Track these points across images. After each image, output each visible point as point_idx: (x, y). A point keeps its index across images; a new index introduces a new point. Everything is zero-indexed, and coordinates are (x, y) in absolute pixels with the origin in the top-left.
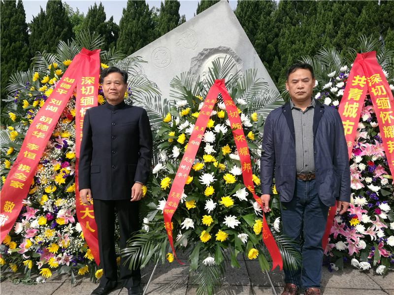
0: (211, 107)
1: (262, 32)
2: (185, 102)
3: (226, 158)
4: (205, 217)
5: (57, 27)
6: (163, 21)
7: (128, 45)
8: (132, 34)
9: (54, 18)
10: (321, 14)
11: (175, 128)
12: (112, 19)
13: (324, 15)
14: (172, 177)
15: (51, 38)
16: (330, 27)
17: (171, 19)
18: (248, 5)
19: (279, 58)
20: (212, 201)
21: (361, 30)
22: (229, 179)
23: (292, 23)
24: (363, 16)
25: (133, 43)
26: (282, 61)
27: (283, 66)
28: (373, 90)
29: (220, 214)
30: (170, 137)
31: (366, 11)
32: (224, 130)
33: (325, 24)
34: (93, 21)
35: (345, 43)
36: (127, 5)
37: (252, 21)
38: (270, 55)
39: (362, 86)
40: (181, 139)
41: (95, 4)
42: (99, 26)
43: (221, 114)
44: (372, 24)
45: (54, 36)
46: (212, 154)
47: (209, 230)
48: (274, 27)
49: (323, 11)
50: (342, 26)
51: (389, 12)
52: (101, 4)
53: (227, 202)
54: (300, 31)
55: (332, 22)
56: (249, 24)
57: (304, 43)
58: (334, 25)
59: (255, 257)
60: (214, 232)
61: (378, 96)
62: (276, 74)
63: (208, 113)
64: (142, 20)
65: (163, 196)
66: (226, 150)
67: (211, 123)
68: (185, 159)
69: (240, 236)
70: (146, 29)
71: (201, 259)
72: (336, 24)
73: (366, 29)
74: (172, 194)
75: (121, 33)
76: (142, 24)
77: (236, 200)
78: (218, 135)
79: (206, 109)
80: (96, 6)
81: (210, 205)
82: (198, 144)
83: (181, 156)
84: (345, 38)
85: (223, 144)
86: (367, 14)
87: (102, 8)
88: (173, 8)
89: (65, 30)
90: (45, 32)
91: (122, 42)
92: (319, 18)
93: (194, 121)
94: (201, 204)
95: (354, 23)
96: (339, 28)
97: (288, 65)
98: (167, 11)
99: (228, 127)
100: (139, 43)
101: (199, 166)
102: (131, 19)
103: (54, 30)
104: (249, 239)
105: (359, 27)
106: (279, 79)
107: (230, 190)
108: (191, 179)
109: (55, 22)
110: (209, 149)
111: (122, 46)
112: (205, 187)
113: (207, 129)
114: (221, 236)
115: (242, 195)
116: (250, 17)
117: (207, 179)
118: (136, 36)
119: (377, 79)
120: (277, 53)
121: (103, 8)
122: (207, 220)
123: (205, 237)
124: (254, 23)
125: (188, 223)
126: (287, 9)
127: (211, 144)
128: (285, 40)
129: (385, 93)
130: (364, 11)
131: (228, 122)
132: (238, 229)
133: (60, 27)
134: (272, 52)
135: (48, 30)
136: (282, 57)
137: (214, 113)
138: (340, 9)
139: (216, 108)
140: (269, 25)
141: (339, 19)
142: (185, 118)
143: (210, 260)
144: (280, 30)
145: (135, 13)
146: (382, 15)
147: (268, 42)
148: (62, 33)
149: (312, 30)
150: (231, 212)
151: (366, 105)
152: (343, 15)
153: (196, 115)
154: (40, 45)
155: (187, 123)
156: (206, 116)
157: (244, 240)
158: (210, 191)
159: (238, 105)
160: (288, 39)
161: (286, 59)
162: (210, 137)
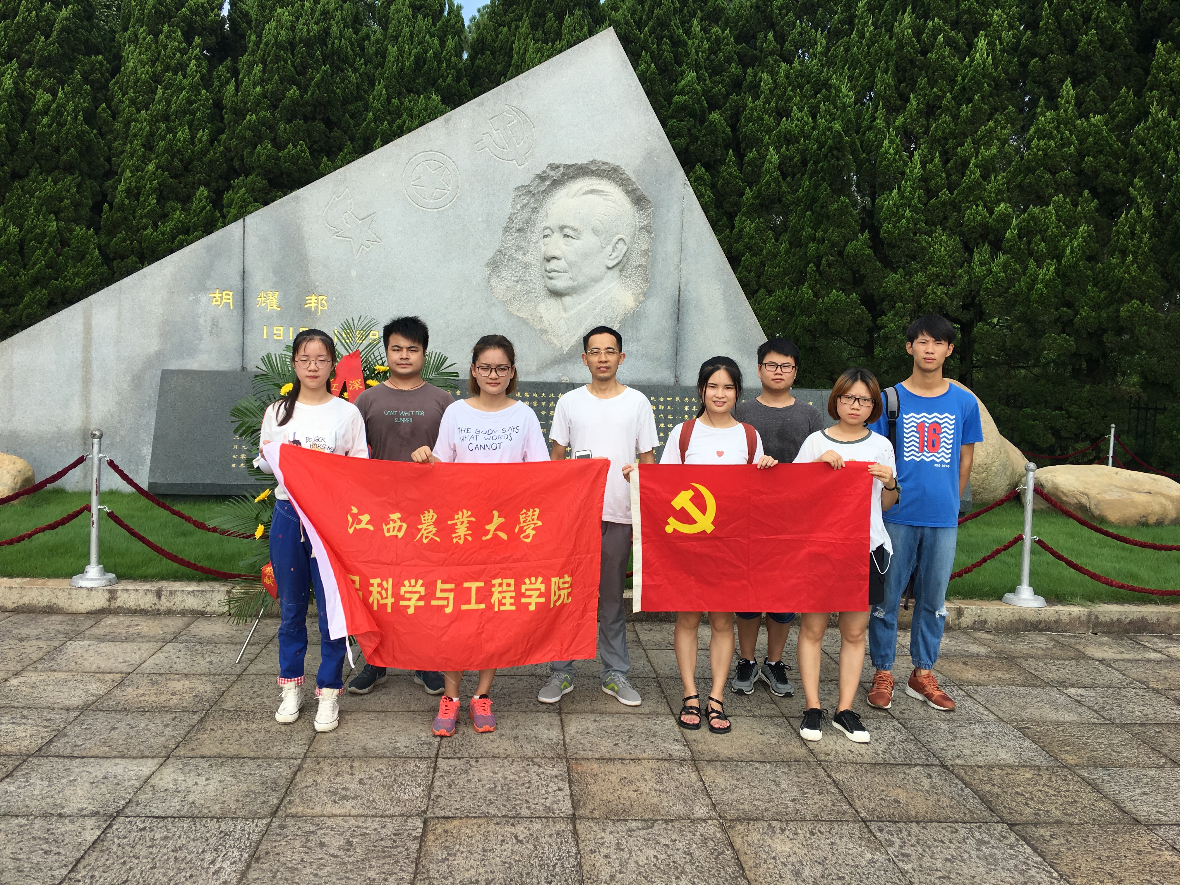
19: (740, 156)
23: (780, 54)
26: (747, 168)
27: (750, 183)
38: (716, 145)
44: (1002, 84)
54: (804, 80)
55: (892, 66)
57: (814, 117)
58: (897, 75)
72: (904, 74)
84: (927, 117)
96: (912, 85)
97: (764, 180)
105: (963, 89)
120: (735, 142)
128: (759, 104)
134: (721, 136)
136: (749, 156)
138: (917, 33)
141: (911, 61)
144: (745, 69)
147: (713, 107)
152: (925, 52)
160: (768, 101)
161: (758, 162)
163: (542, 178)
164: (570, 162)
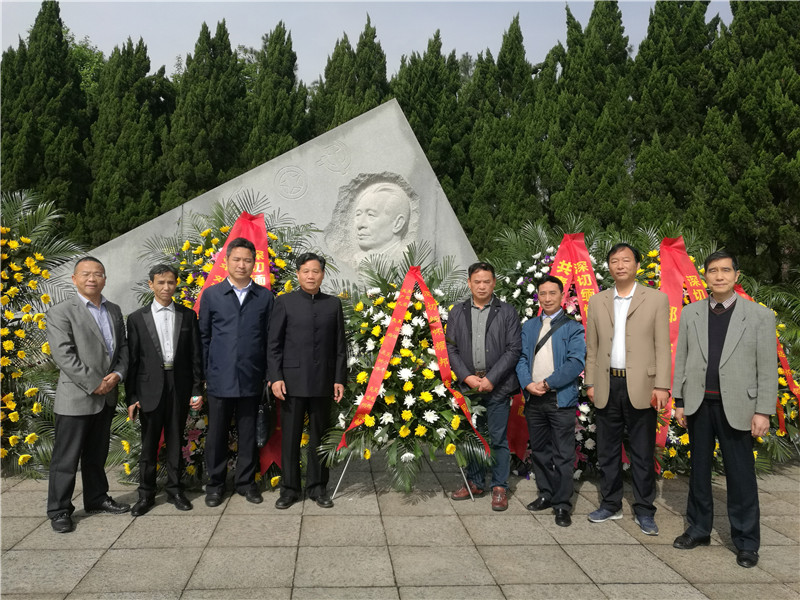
0: (408, 298)
1: (443, 123)
2: (377, 290)
3: (425, 352)
4: (405, 412)
5: (52, 79)
6: (266, 86)
7: (196, 125)
8: (203, 106)
9: (46, 62)
10: (541, 103)
11: (369, 319)
12: (162, 71)
13: (546, 107)
14: (370, 371)
15: (39, 98)
16: (555, 128)
17: (280, 83)
18: (421, 75)
19: (472, 170)
20: (411, 396)
21: (602, 140)
22: (428, 374)
23: (493, 112)
24: (605, 118)
25: (206, 122)
26: (476, 176)
27: (478, 185)
28: (579, 279)
29: (419, 410)
30: (363, 329)
31: (610, 109)
32: (422, 324)
33: (548, 120)
34: (126, 73)
35: (577, 158)
36: (194, 48)
37: (428, 103)
38: (456, 163)
39: (567, 274)
40: (376, 331)
41: (129, 39)
42: (138, 83)
43: (419, 306)
44: (619, 131)
45: (45, 96)
46: (411, 349)
47: (409, 424)
48: (463, 115)
49: (544, 99)
50: (574, 129)
51: (642, 117)
52: (141, 42)
53: (426, 397)
54: (508, 127)
55: (558, 120)
56: (421, 107)
57: (514, 148)
58: (560, 125)
59: (452, 453)
60: (413, 427)
61: (583, 287)
62: (465, 199)
63: (405, 304)
64: (225, 81)
65: (359, 391)
66: (424, 344)
67: (408, 316)
68: (382, 352)
69: (438, 431)
70: (231, 98)
71: (399, 456)
72: (564, 124)
73: (609, 140)
74: (370, 389)
75: (181, 100)
76: (225, 89)
77: (435, 395)
78: (416, 329)
79: (402, 299)
80: (130, 44)
81: (409, 401)
82: (396, 337)
83: (376, 350)
84: (578, 150)
85: (421, 338)
86: (610, 115)
87: (142, 48)
88: (284, 63)
89: (69, 85)
90: (27, 87)
91: (183, 118)
92: (539, 109)
93: (391, 312)
94: (401, 400)
95: (590, 127)
96: (569, 131)
97: (486, 184)
98: (272, 67)
99: (425, 320)
100: (218, 124)
101: (397, 361)
102: (202, 77)
103: (45, 84)
104: (447, 434)
105: (598, 134)
106: (471, 208)
107: (429, 385)
108: (389, 374)
109: (49, 69)
110: (406, 343)
111: (185, 126)
112: (403, 382)
113: (405, 322)
114: (421, 431)
115: (440, 390)
116: (424, 96)
117: (406, 374)
118: (213, 111)
119: (582, 267)
120: (468, 161)
121: (146, 49)
122: (407, 415)
123: (404, 432)
124: (430, 105)
125: (387, 418)
126: (486, 87)
127: (409, 338)
128: (482, 140)
129: (590, 284)
130: (606, 110)
131: (425, 315)
132: (437, 425)
133: (57, 78)
134: (459, 158)
135: (32, 83)
136: (477, 169)
137: (411, 304)
138: (570, 102)
139: (413, 299)
140: (454, 110)
141: (568, 117)
142: (379, 308)
143: (408, 456)
144: (473, 120)
145: (212, 66)
146: (633, 120)
147: (454, 141)
148: (62, 91)
149: (527, 128)
150: (429, 407)
151: (572, 295)
152: (575, 112)
153: (392, 305)
154: (15, 111)
155: (381, 314)
156: (403, 308)
157: (442, 435)
158: (408, 386)
159: (435, 296)
160: (487, 138)
161: (482, 173)
162: (407, 330)
163: (356, 182)
164: (371, 173)
